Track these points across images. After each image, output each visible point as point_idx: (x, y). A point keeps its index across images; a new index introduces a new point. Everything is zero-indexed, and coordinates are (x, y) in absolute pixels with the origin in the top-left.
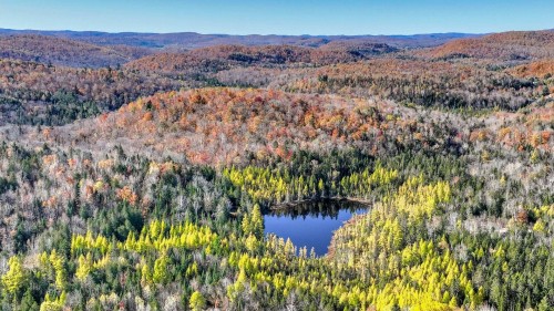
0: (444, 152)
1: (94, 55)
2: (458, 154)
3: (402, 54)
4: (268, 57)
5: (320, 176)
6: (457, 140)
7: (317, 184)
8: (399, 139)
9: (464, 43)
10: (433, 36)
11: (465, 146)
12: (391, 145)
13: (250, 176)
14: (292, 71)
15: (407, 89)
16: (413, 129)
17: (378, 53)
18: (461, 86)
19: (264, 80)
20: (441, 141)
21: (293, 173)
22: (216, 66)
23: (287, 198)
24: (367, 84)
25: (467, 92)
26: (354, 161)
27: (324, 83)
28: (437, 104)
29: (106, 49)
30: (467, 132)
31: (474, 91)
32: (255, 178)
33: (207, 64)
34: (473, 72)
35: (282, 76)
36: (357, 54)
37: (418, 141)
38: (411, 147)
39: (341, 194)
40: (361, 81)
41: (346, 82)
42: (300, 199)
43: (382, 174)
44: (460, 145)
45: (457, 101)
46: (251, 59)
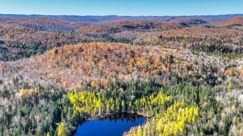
0: (205, 83)
1: (67, 25)
2: (213, 85)
3: (208, 24)
4: (141, 26)
5: (124, 98)
6: (215, 75)
7: (121, 103)
8: (179, 75)
9: (240, 19)
10: (227, 15)
11: (219, 79)
12: (173, 78)
13: (83, 97)
14: (148, 33)
15: (201, 43)
16: (189, 68)
17: (196, 24)
18: (230, 41)
19: (134, 37)
20: (205, 76)
21: (108, 95)
22: (115, 30)
23: (100, 112)
24: (181, 40)
25: (233, 45)
26: (147, 89)
27: (160, 39)
28: (216, 51)
29: (72, 23)
30: (223, 70)
31: (237, 44)
32: (85, 98)
33: (112, 30)
34: (239, 34)
35: (143, 35)
36: (185, 24)
37: (190, 76)
38: (185, 80)
39: (134, 110)
40: (178, 38)
41: (171, 39)
42: (108, 113)
43: (161, 98)
44: (216, 78)
45: (227, 50)
46: (133, 27)
